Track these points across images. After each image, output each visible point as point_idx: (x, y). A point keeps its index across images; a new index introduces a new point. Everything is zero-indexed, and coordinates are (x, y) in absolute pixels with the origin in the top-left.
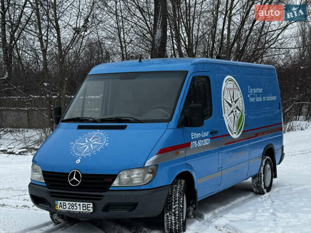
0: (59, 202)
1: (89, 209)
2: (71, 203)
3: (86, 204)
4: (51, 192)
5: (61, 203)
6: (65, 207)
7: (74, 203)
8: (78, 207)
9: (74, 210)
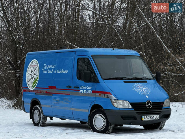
0: (144, 116)
1: (157, 118)
2: (150, 116)
3: (156, 116)
4: (137, 112)
5: (145, 117)
6: (147, 118)
7: (151, 116)
8: (153, 118)
9: (151, 119)
